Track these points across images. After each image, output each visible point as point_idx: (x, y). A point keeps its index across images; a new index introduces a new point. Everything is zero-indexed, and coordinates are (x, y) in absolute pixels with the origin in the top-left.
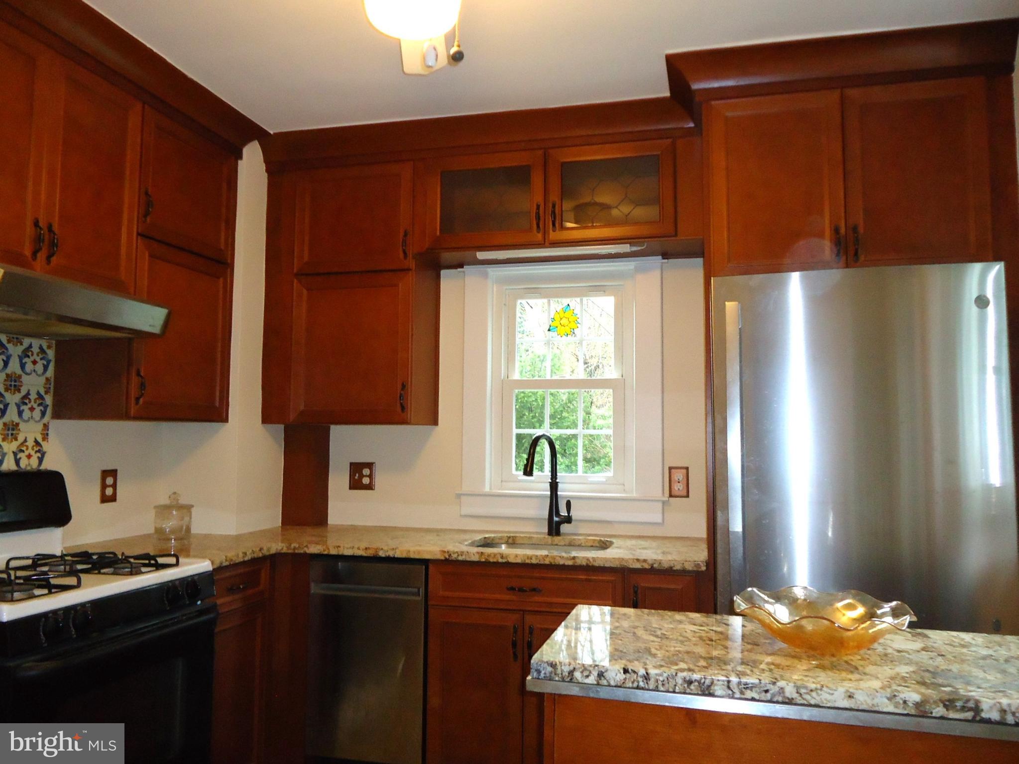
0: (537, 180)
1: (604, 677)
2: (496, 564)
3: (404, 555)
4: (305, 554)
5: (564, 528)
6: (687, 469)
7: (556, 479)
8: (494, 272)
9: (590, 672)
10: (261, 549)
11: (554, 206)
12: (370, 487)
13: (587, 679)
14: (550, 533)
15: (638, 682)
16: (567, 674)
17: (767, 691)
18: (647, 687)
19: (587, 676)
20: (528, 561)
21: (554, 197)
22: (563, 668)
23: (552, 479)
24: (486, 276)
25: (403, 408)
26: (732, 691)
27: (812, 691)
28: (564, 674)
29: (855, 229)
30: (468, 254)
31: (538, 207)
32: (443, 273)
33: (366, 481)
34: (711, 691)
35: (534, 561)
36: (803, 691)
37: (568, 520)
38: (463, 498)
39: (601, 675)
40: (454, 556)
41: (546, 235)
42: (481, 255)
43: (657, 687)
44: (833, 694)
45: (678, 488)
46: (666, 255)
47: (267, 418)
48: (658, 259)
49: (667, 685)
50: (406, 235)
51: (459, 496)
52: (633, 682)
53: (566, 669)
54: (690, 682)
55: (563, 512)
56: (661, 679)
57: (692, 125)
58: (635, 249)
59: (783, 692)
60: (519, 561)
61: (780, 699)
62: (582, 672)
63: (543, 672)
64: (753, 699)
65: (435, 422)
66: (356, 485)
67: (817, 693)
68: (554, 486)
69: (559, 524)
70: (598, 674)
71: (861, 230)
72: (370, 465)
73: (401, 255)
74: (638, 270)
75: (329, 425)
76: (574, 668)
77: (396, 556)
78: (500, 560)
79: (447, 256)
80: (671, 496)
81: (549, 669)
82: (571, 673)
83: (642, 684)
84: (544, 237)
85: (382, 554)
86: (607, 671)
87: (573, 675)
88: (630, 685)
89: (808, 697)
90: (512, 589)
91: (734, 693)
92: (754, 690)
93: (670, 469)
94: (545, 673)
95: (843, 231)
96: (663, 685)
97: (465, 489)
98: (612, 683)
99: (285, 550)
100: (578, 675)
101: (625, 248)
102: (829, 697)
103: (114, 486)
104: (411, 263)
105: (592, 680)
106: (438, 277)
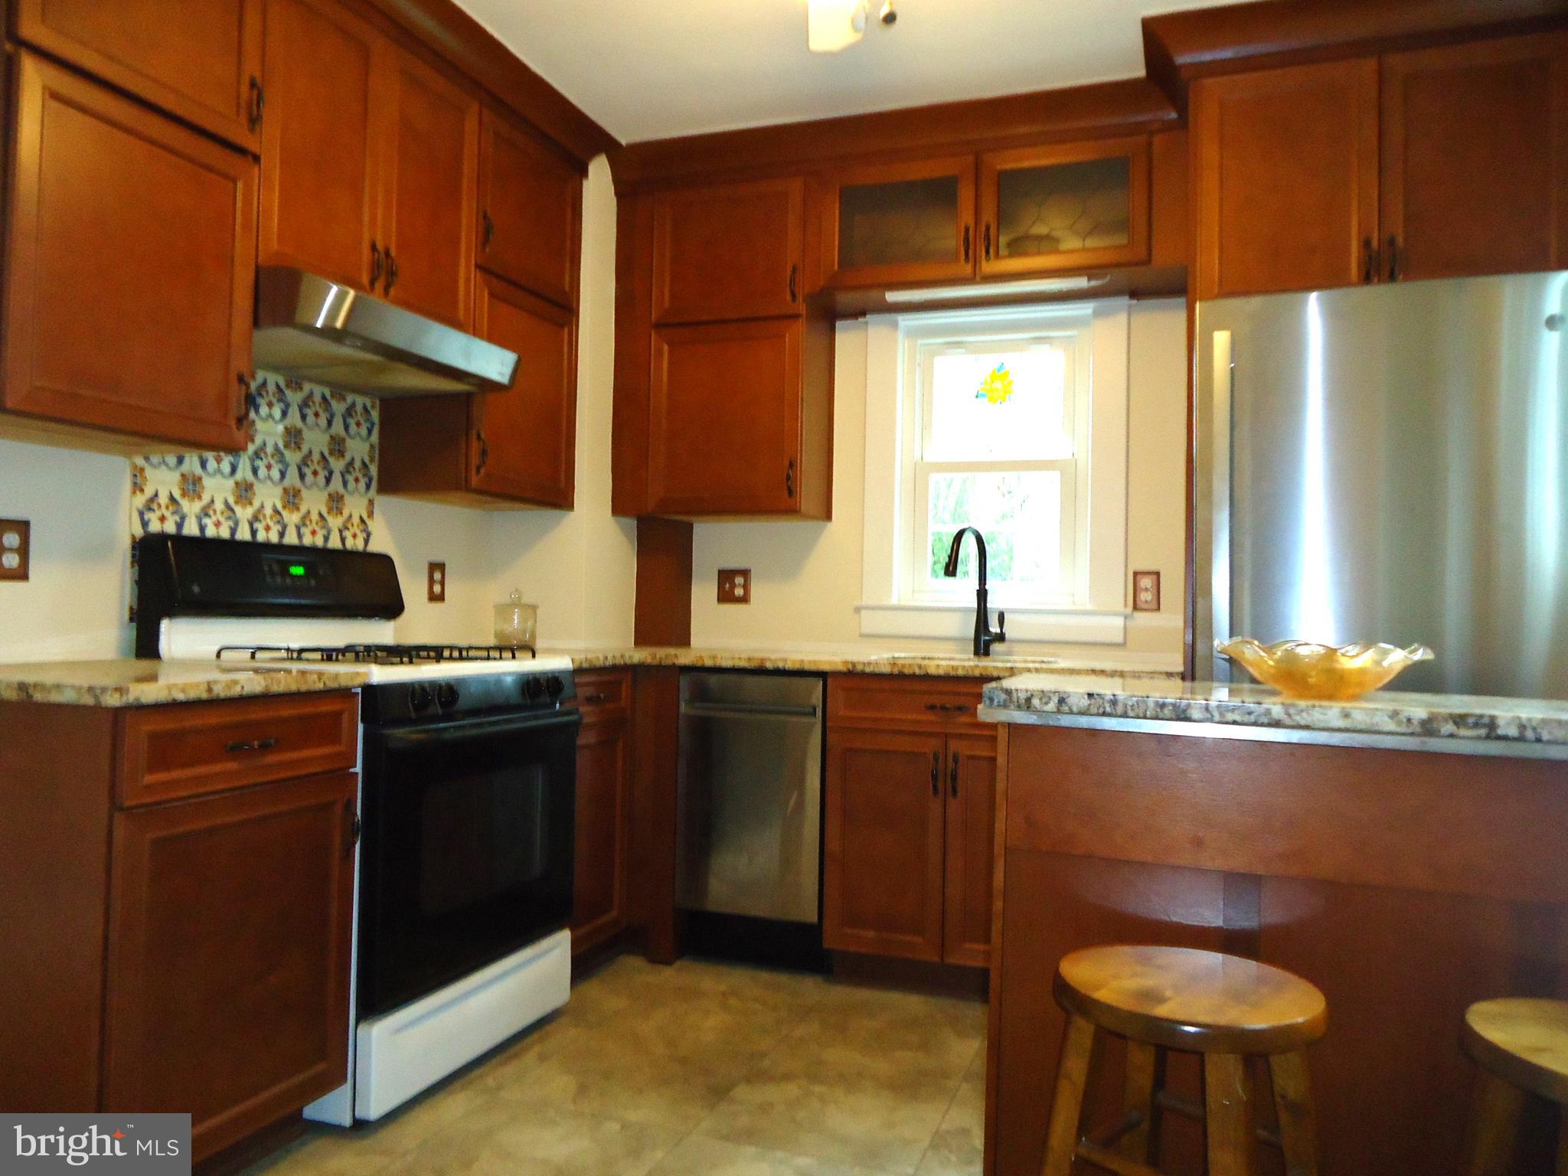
0: (966, 194)
1: (1065, 703)
2: (913, 677)
3: (797, 666)
4: (674, 666)
5: (996, 647)
6: (1158, 574)
7: (985, 584)
8: (907, 321)
9: (1050, 698)
10: (622, 656)
11: (988, 229)
12: (744, 599)
13: (1047, 707)
14: (977, 653)
15: (1104, 708)
16: (1024, 702)
17: (1250, 713)
18: (1114, 713)
19: (1047, 703)
20: (952, 673)
21: (989, 216)
22: (1019, 695)
23: (980, 585)
24: (895, 325)
25: (791, 492)
26: (1211, 714)
27: (1302, 711)
28: (1020, 701)
29: (1392, 242)
30: (874, 294)
31: (967, 230)
32: (839, 324)
33: (739, 592)
34: (1188, 715)
35: (960, 672)
36: (1292, 711)
37: (1001, 638)
38: (863, 612)
39: (1062, 701)
40: (859, 668)
41: (977, 269)
42: (892, 297)
43: (1126, 712)
44: (1326, 714)
45: (1146, 597)
46: (1135, 294)
47: (619, 507)
48: (1124, 301)
49: (1137, 710)
50: (794, 270)
51: (858, 610)
52: (1098, 709)
53: (1023, 696)
54: (1163, 706)
55: (994, 629)
56: (1130, 703)
57: (1173, 115)
58: (1094, 283)
59: (1270, 714)
60: (941, 672)
61: (1266, 721)
62: (1041, 699)
63: (996, 701)
64: (1235, 723)
65: (828, 516)
66: (726, 596)
67: (1308, 714)
68: (982, 595)
69: (987, 644)
70: (1059, 701)
71: (1400, 241)
72: (745, 573)
73: (789, 297)
74: (1097, 314)
75: (693, 519)
76: (1032, 695)
77: (787, 667)
78: (917, 672)
79: (845, 299)
80: (1135, 608)
81: (1003, 696)
82: (1028, 700)
83: (1108, 709)
84: (975, 271)
85: (769, 665)
86: (1068, 697)
87: (1030, 703)
88: (1096, 711)
89: (1298, 718)
90: (932, 707)
91: (1212, 716)
92: (1236, 712)
93: (1136, 574)
94: (998, 702)
95: (1375, 243)
96: (1133, 710)
97: (866, 601)
98: (1075, 709)
99: (649, 660)
100: (1036, 702)
101: (1081, 283)
102: (1322, 717)
103: (442, 583)
104: (802, 308)
105: (1052, 706)
106: (832, 330)
